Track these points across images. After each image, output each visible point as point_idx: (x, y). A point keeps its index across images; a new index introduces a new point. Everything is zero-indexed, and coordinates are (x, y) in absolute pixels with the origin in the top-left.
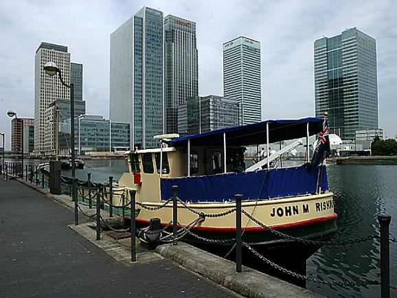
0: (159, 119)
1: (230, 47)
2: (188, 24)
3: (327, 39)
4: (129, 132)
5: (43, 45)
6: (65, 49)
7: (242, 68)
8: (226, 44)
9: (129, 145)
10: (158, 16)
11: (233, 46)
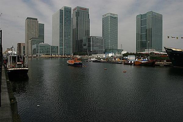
0: (69, 45)
1: (105, 17)
2: (86, 9)
3: (141, 15)
4: (58, 49)
5: (28, 18)
6: (37, 19)
7: (109, 25)
8: (103, 16)
9: (58, 53)
10: (70, 9)
11: (106, 17)
